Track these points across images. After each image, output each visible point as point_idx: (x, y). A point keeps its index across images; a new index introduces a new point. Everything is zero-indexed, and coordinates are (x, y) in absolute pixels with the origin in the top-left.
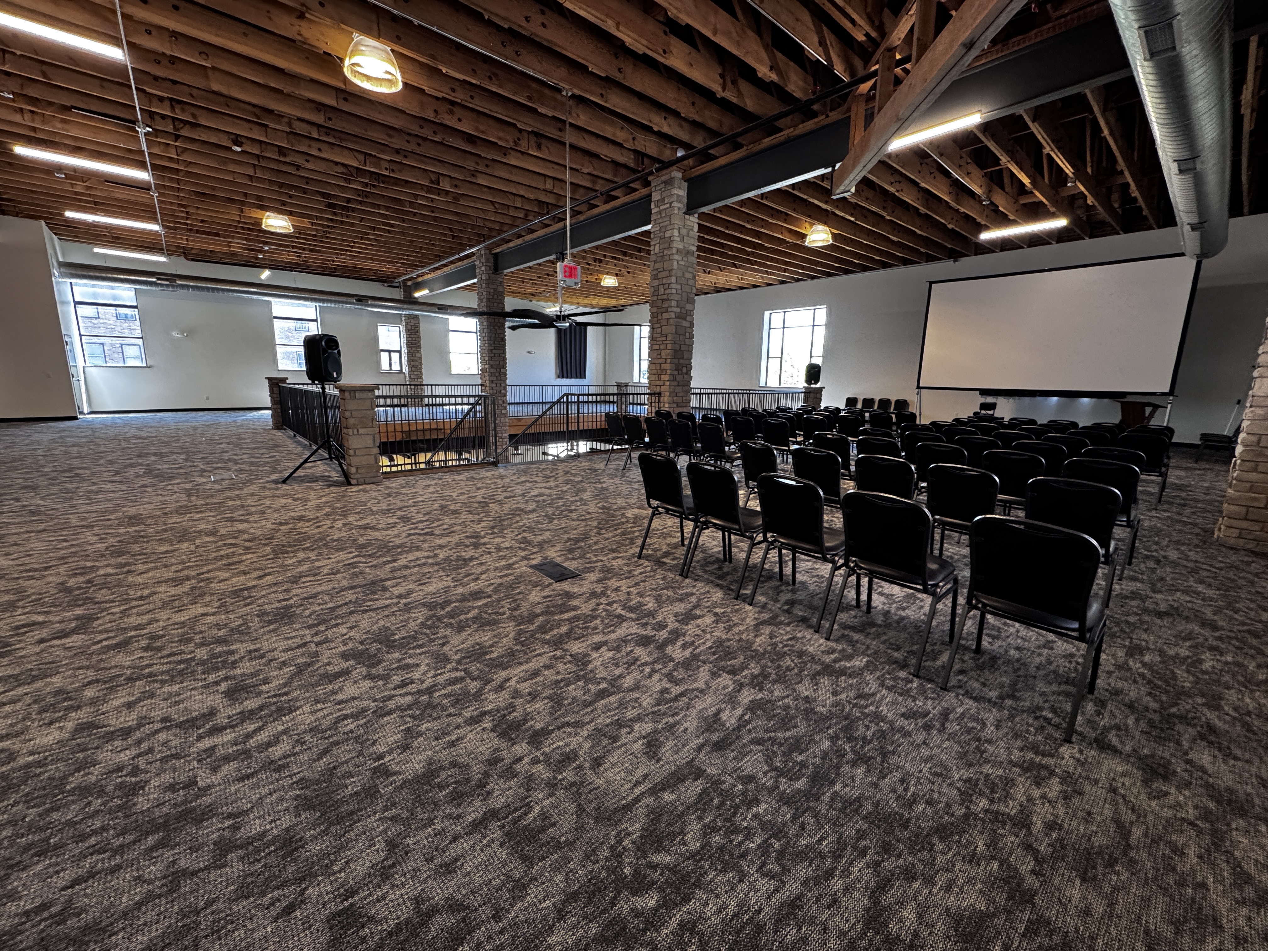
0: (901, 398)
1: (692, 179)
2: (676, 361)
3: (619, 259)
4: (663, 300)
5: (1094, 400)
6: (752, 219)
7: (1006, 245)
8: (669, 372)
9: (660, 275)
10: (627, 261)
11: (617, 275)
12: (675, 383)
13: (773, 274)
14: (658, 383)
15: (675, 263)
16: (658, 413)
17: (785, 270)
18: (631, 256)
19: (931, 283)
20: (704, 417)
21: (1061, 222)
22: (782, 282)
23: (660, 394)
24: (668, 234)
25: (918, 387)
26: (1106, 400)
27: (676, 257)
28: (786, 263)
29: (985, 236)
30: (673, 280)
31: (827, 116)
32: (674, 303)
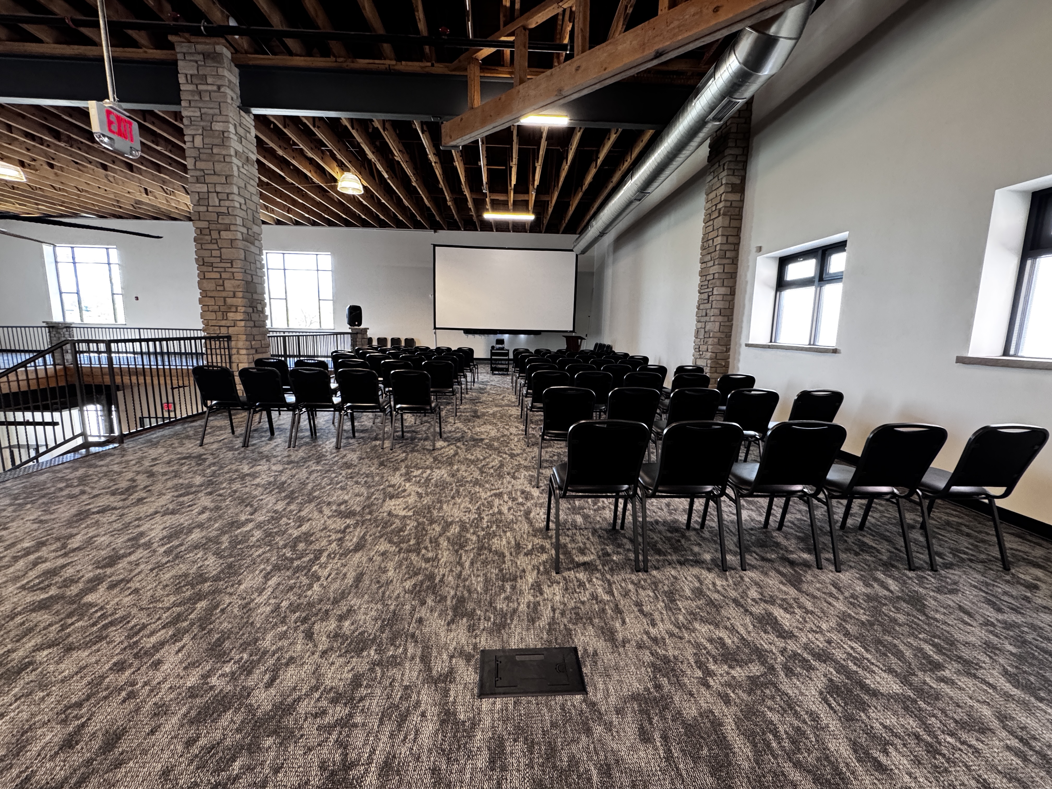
1: (248, 66)
2: (249, 295)
8: (241, 309)
9: (208, 179)
12: (251, 324)
19: (435, 246)
21: (530, 217)
23: (229, 338)
25: (435, 328)
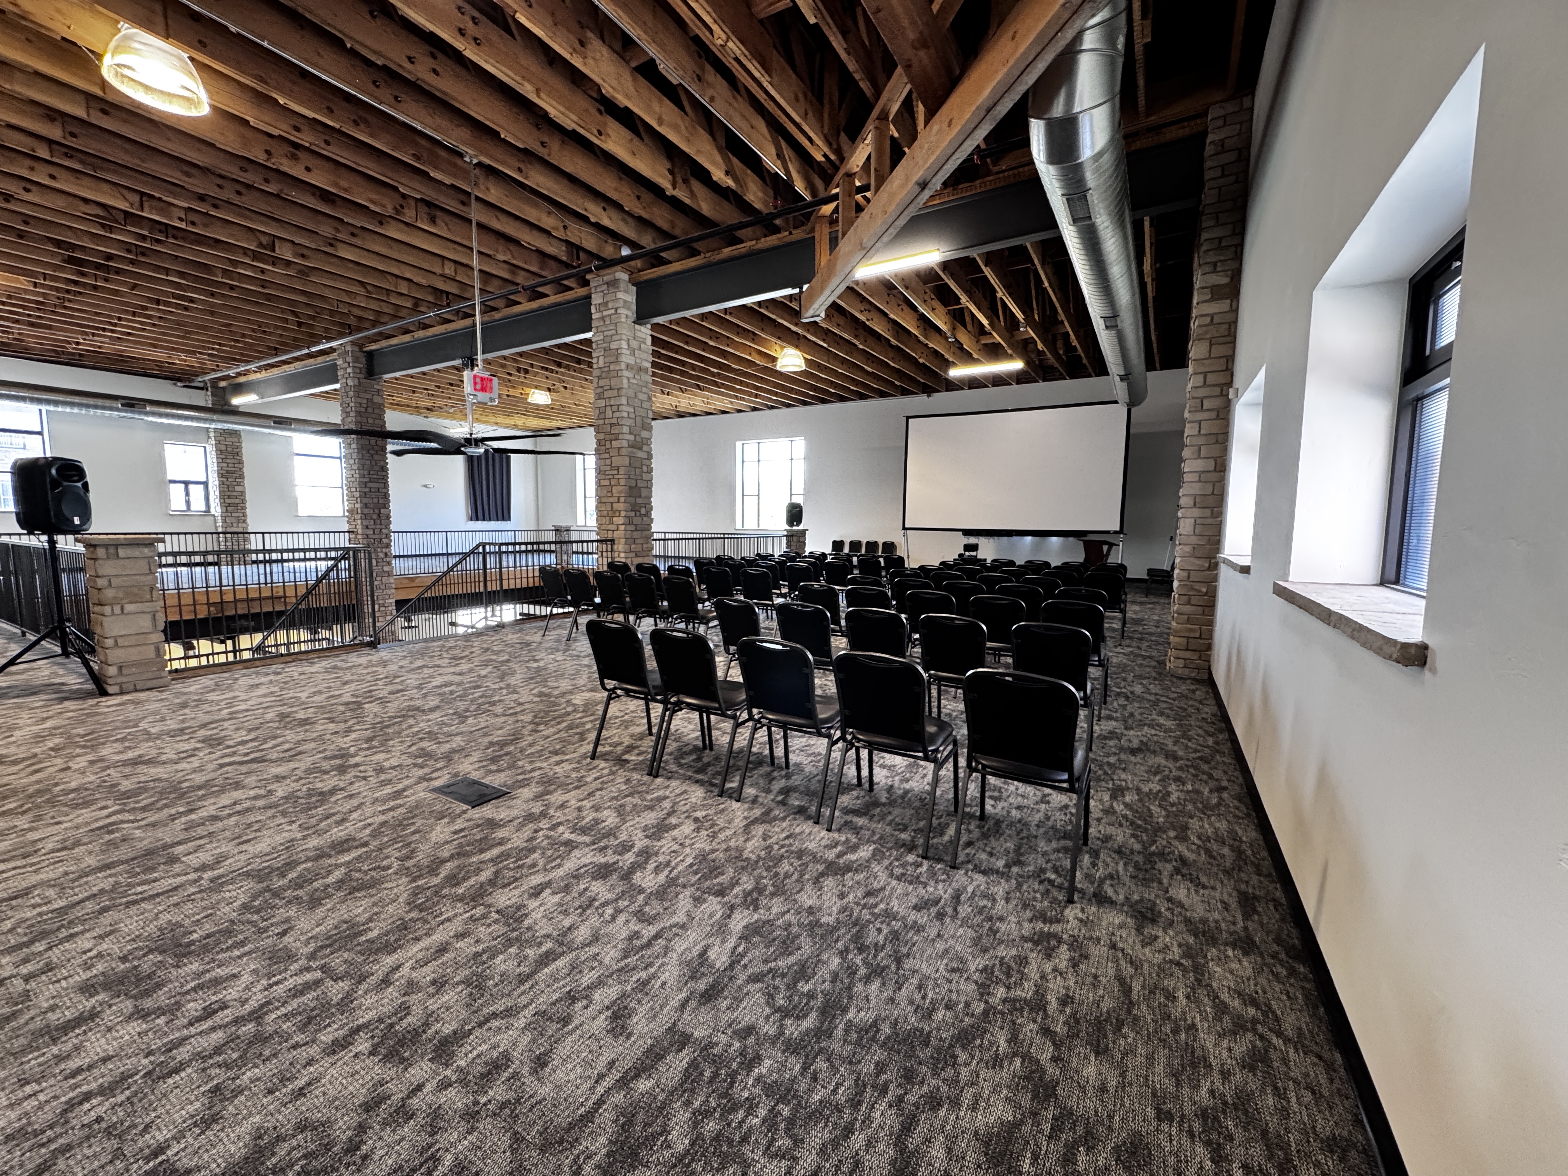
0: (889, 539)
1: (641, 283)
2: (632, 500)
3: (552, 371)
4: (611, 425)
5: (1061, 539)
6: (716, 336)
7: (974, 383)
8: (623, 514)
9: (607, 394)
10: (563, 374)
11: (549, 390)
12: (632, 528)
13: (743, 399)
14: (610, 527)
15: (625, 381)
16: (611, 565)
17: (756, 396)
18: (568, 367)
19: (908, 418)
20: (671, 569)
21: (1017, 365)
22: (755, 409)
23: (612, 541)
24: (614, 346)
25: (904, 528)
26: (1071, 539)
27: (626, 373)
28: (757, 388)
29: (956, 372)
30: (624, 401)
31: (791, 233)
32: (626, 430)
